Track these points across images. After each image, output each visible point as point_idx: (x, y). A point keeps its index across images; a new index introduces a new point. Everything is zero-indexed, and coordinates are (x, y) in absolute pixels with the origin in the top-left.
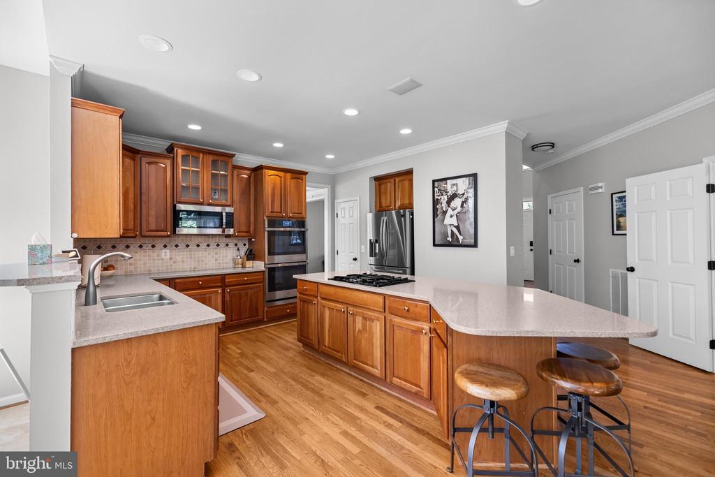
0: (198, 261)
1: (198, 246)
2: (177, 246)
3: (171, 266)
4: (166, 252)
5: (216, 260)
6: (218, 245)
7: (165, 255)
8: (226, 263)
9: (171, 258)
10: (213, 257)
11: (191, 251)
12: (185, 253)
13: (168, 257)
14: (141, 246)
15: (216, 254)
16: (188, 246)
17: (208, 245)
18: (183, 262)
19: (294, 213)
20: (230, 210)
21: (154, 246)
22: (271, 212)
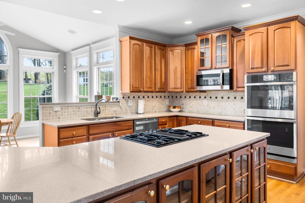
0: (222, 109)
1: (222, 98)
2: (211, 98)
3: (208, 110)
4: (205, 101)
5: (234, 109)
6: (235, 98)
7: (205, 103)
9: (208, 105)
10: (232, 107)
11: (218, 101)
12: (215, 102)
13: (206, 104)
15: (234, 104)
16: (216, 98)
17: (229, 98)
18: (214, 108)
19: (278, 66)
20: (227, 71)
21: (200, 97)
22: (252, 68)
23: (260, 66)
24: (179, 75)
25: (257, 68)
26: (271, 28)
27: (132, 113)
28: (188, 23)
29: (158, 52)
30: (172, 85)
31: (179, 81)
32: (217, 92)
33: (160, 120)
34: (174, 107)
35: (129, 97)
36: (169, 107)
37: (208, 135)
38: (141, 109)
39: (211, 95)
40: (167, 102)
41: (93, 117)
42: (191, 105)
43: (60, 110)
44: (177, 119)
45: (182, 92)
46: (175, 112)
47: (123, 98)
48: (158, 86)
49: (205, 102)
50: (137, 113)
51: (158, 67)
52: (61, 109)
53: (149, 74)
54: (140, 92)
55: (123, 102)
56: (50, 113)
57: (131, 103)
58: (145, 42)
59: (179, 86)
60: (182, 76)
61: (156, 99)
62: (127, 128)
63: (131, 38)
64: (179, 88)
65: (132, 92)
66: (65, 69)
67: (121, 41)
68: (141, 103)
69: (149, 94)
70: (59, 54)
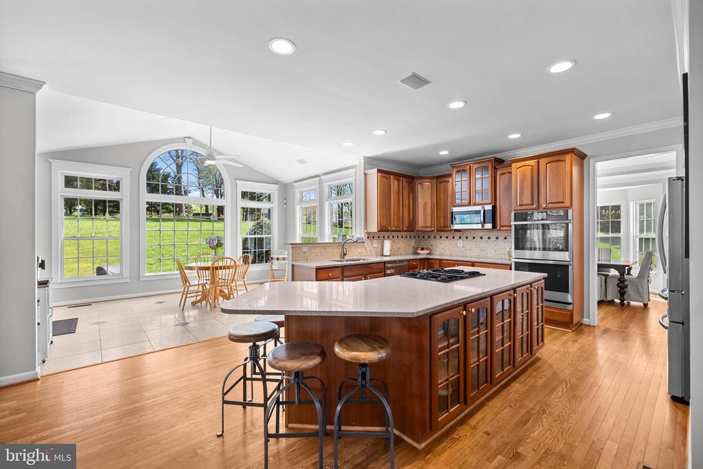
0: (481, 250)
1: (481, 238)
2: (467, 238)
3: (463, 252)
5: (496, 251)
6: (497, 238)
8: (505, 254)
9: (463, 247)
10: (493, 248)
11: (476, 242)
12: (472, 243)
14: (447, 237)
15: (496, 245)
16: (474, 238)
17: (489, 238)
18: (471, 250)
19: (552, 203)
20: (489, 207)
21: (453, 237)
22: (520, 205)
23: (530, 202)
24: (429, 212)
25: (526, 205)
26: (543, 161)
27: (377, 255)
28: (444, 153)
29: (406, 185)
30: (421, 223)
31: (429, 218)
32: (474, 232)
33: (411, 263)
34: (422, 249)
35: (374, 237)
36: (417, 249)
37: (485, 275)
38: (387, 251)
39: (467, 235)
40: (413, 243)
41: (339, 259)
42: (442, 246)
43: (308, 250)
44: (428, 262)
45: (433, 231)
46: (423, 254)
47: (368, 238)
48: (406, 224)
49: (460, 243)
50: (383, 255)
51: (406, 203)
52: (310, 250)
53: (396, 211)
54: (388, 231)
55: (368, 242)
56: (299, 254)
57: (376, 244)
58: (392, 174)
59: (429, 224)
60: (432, 212)
61: (401, 239)
62: (379, 271)
63: (379, 171)
64: (429, 227)
65: (380, 231)
66: (285, 204)
67: (365, 174)
68: (387, 245)
69: (394, 234)
70: (278, 186)
